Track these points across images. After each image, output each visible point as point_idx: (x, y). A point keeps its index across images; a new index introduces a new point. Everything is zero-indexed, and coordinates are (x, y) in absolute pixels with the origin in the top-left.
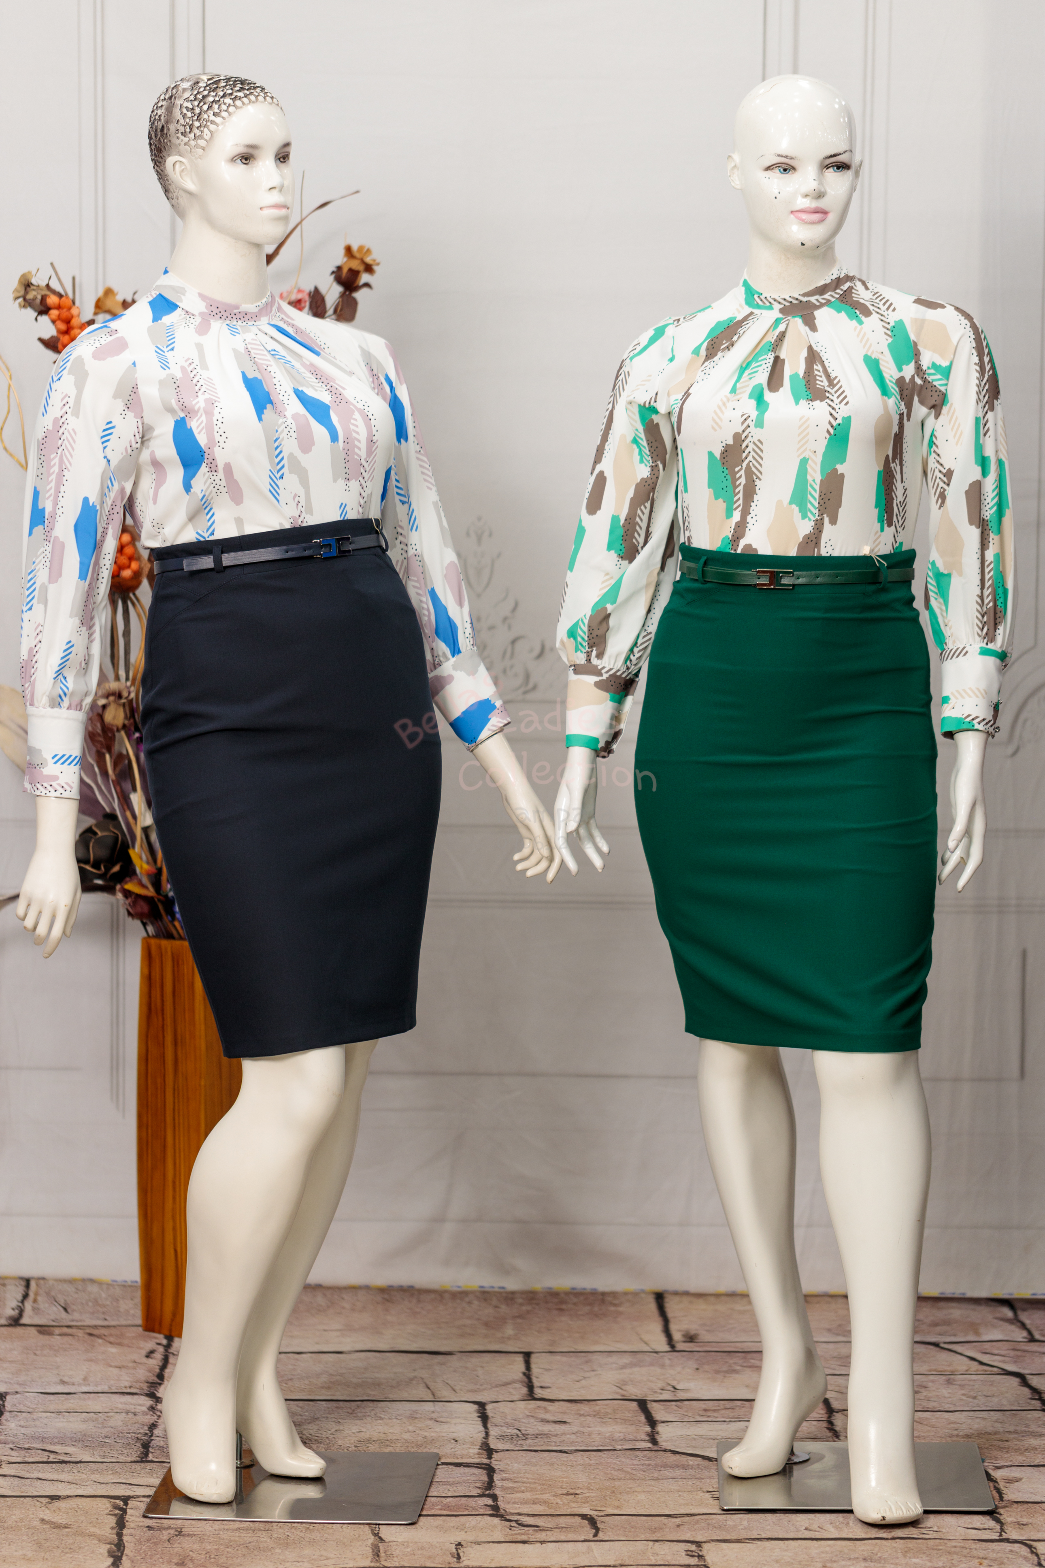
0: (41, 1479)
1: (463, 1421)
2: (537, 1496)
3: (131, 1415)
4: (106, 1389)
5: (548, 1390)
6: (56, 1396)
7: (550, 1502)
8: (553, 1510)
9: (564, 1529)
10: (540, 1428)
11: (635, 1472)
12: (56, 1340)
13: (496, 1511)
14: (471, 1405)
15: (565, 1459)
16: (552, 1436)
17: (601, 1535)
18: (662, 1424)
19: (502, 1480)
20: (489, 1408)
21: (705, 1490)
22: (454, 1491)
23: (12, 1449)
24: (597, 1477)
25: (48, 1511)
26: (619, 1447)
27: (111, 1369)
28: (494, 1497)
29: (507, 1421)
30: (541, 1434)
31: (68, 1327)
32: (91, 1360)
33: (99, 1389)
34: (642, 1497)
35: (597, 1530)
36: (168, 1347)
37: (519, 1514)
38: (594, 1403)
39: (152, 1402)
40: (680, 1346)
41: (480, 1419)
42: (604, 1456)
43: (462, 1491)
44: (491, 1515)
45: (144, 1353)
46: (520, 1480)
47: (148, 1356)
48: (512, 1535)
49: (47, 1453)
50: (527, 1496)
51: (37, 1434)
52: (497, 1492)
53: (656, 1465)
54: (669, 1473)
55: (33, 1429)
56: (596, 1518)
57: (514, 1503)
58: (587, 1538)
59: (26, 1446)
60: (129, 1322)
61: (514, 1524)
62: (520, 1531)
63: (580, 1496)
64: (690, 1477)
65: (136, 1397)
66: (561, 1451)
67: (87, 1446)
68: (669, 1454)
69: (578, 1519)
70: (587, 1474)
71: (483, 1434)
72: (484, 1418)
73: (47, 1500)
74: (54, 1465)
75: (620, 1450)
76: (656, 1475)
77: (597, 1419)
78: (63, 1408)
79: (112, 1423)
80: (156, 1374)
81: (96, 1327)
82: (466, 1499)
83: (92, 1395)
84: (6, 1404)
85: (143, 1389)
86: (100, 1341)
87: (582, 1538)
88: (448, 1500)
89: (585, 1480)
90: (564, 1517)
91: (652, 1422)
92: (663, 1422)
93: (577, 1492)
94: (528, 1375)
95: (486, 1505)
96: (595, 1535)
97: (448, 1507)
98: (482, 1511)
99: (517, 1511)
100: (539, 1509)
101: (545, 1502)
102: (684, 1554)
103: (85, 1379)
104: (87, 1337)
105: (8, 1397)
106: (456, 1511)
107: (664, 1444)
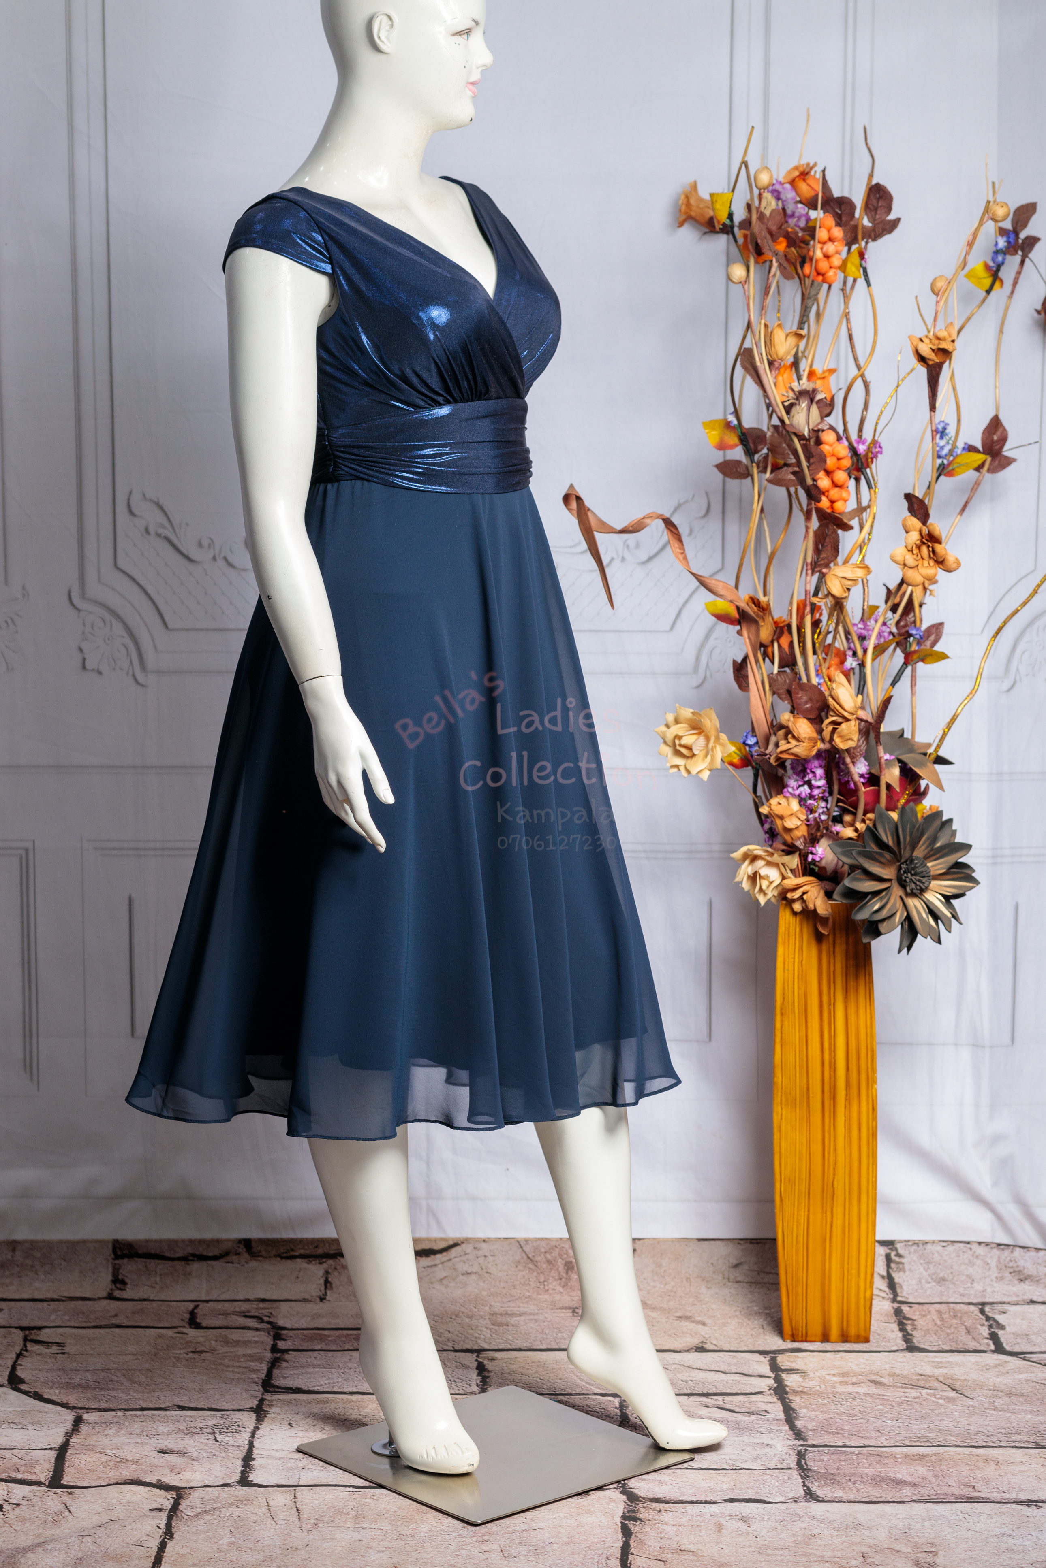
0: (722, 1372)
1: (274, 1454)
2: (232, 1350)
4: (689, 1507)
5: (155, 1505)
6: (747, 1497)
7: (222, 1343)
8: (224, 1333)
9: (222, 1313)
10: (192, 1442)
13: (277, 1332)
14: (255, 1482)
15: (185, 1398)
16: (183, 1431)
17: (191, 1306)
18: (53, 1446)
19: (258, 1370)
20: (237, 1476)
21: (66, 1355)
22: (310, 1357)
23: (766, 1411)
24: (162, 1373)
25: (702, 1333)
26: (120, 1413)
27: (691, 1547)
28: (274, 1349)
29: (223, 1455)
30: (194, 1433)
34: (132, 1349)
35: (193, 1314)
37: (257, 1329)
38: (110, 1482)
41: (253, 1457)
43: (303, 1358)
44: (284, 1328)
46: (241, 1370)
48: (271, 1308)
49: (728, 1407)
50: (241, 1351)
51: (748, 1434)
52: (268, 1355)
53: (95, 1388)
54: (89, 1376)
55: (756, 1441)
56: (187, 1325)
57: (256, 1342)
58: (205, 1304)
59: (753, 1417)
61: (266, 1319)
62: (263, 1311)
63: (191, 1349)
64: (70, 1372)
65: (650, 1495)
66: (182, 1408)
68: (72, 1403)
69: (204, 1324)
70: (172, 1376)
71: (259, 1433)
72: (248, 1459)
73: (708, 1346)
74: (714, 1390)
75: (120, 1410)
77: (120, 1454)
80: (633, 1537)
82: (301, 1348)
83: (703, 1498)
84: (801, 1480)
85: (644, 1507)
87: (211, 1304)
88: (319, 1347)
89: (177, 1369)
90: (217, 1326)
92: (51, 1449)
93: (191, 1355)
94: (169, 1533)
95: (284, 1340)
96: (196, 1307)
97: (322, 1339)
98: (291, 1333)
99: (258, 1333)
100: (235, 1335)
101: (227, 1342)
102: (129, 1286)
103: (719, 1527)
105: (803, 1493)
106: (314, 1333)
107: (69, 1417)
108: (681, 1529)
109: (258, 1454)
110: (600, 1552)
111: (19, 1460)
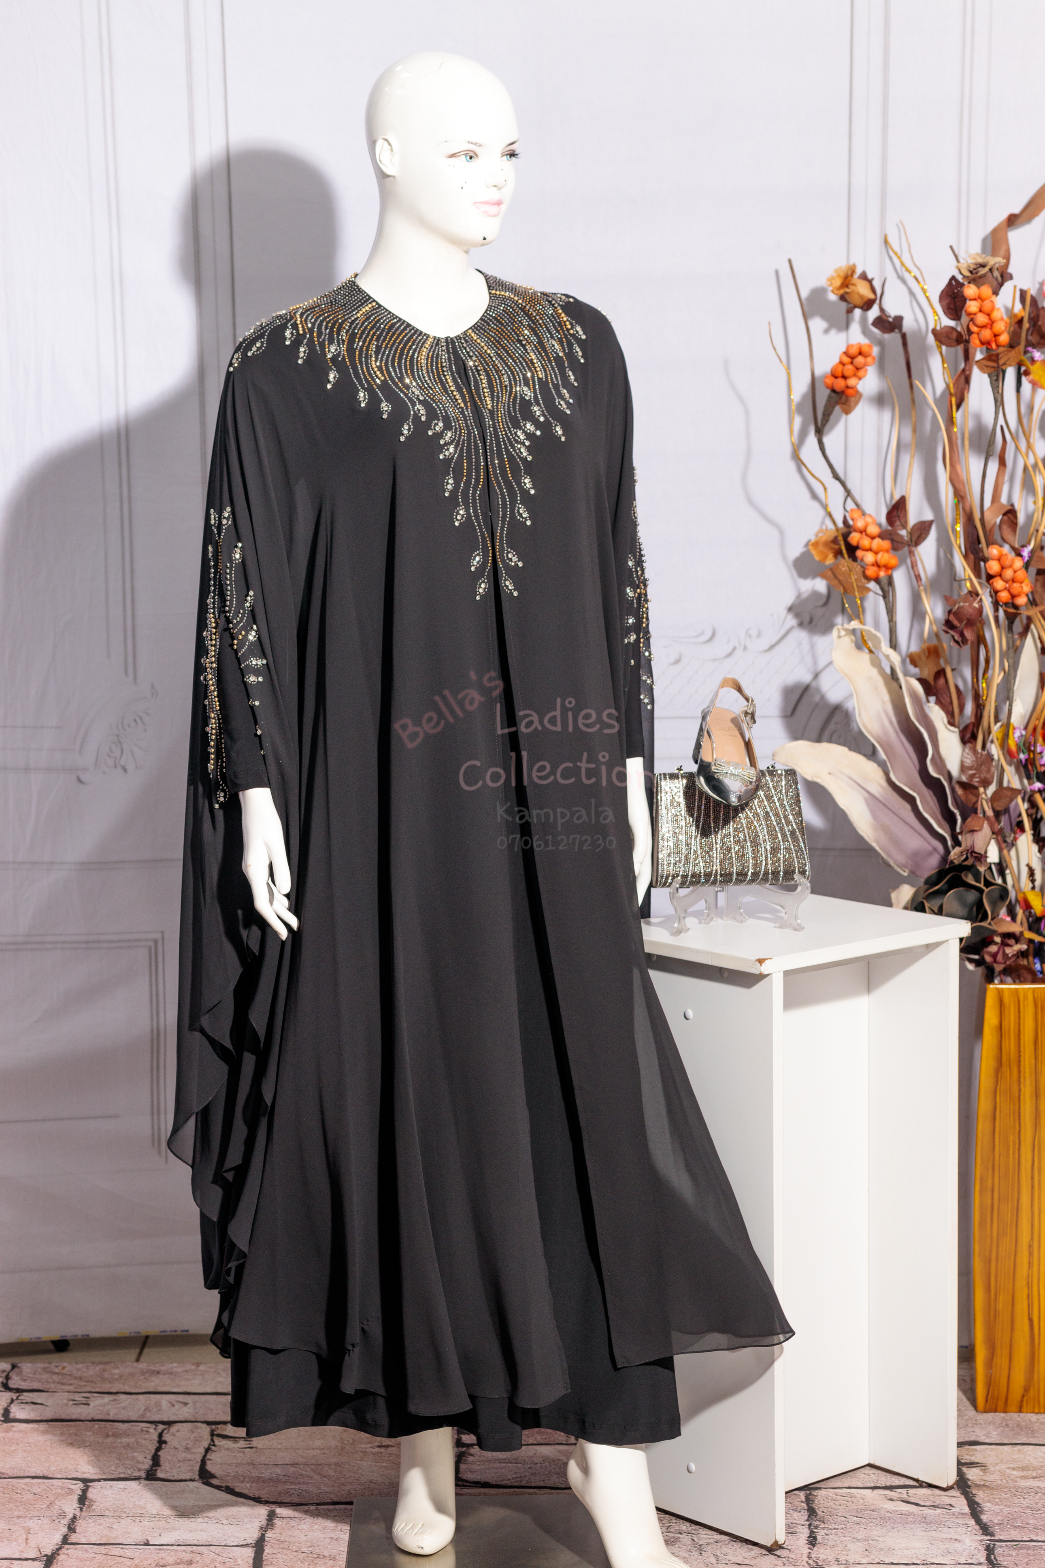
11: (311, 1474)
23: (951, 1505)
26: (312, 1508)
34: (318, 1443)
42: (332, 1496)
53: (285, 1482)
54: (278, 1470)
64: (259, 1467)
67: (873, 1511)
76: (292, 1469)
77: (317, 1550)
79: (858, 1547)
89: (365, 1463)
91: (260, 1545)
92: (247, 1545)
107: (262, 1511)
111: (216, 1556)
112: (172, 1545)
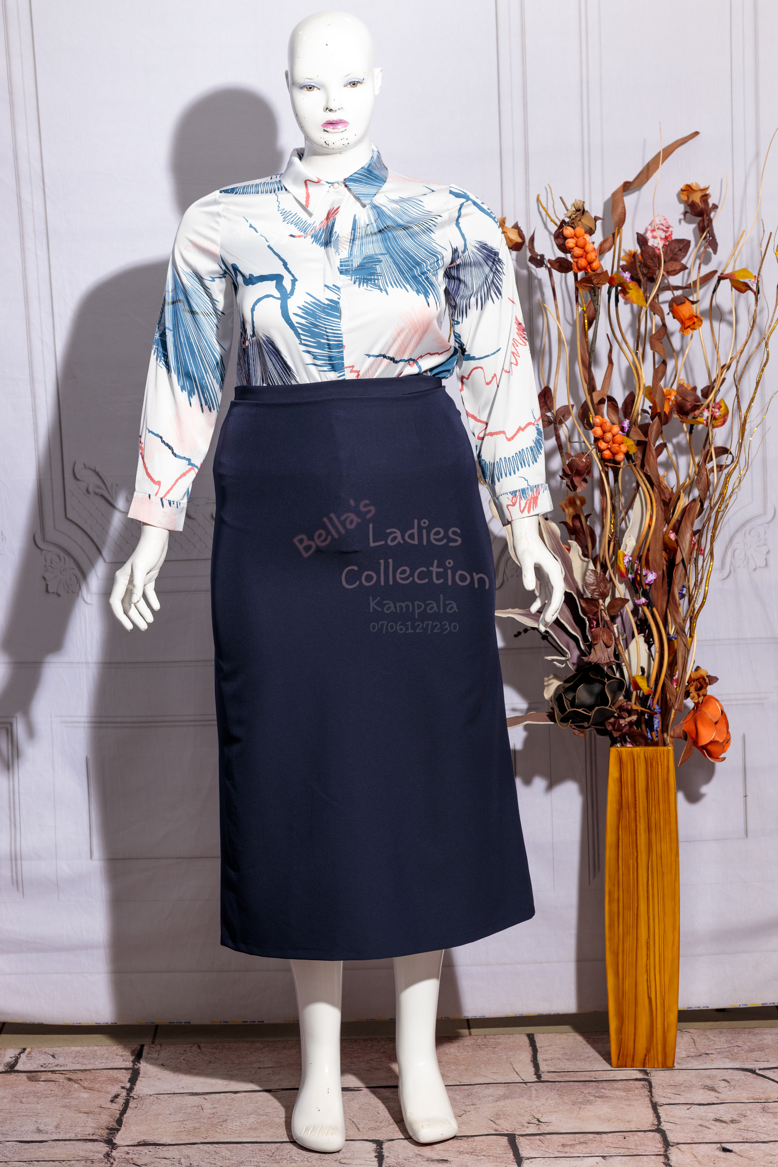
1: (362, 1162)
3: (89, 1163)
4: (73, 1136)
6: (30, 1144)
12: (41, 1086)
14: (371, 1144)
18: (527, 1161)
20: (385, 1146)
27: (81, 1115)
31: (53, 1072)
32: (65, 1107)
33: (67, 1137)
36: (130, 1090)
38: (472, 1139)
39: (108, 1149)
40: (544, 1077)
41: (377, 1159)
45: (110, 1097)
47: (112, 1101)
60: (102, 1066)
65: (96, 1143)
72: (380, 1158)
77: (474, 1157)
78: (33, 1157)
80: (116, 1119)
81: (75, 1071)
83: (61, 1143)
85: (103, 1136)
86: (76, 1086)
91: (519, 1159)
92: (528, 1159)
103: (57, 1127)
104: (66, 1082)
108: (83, 1125)
109: (374, 1161)
110: (140, 1111)
111: (547, 1150)
112: (584, 1157)
